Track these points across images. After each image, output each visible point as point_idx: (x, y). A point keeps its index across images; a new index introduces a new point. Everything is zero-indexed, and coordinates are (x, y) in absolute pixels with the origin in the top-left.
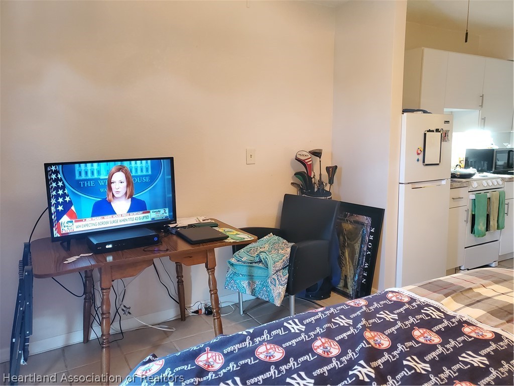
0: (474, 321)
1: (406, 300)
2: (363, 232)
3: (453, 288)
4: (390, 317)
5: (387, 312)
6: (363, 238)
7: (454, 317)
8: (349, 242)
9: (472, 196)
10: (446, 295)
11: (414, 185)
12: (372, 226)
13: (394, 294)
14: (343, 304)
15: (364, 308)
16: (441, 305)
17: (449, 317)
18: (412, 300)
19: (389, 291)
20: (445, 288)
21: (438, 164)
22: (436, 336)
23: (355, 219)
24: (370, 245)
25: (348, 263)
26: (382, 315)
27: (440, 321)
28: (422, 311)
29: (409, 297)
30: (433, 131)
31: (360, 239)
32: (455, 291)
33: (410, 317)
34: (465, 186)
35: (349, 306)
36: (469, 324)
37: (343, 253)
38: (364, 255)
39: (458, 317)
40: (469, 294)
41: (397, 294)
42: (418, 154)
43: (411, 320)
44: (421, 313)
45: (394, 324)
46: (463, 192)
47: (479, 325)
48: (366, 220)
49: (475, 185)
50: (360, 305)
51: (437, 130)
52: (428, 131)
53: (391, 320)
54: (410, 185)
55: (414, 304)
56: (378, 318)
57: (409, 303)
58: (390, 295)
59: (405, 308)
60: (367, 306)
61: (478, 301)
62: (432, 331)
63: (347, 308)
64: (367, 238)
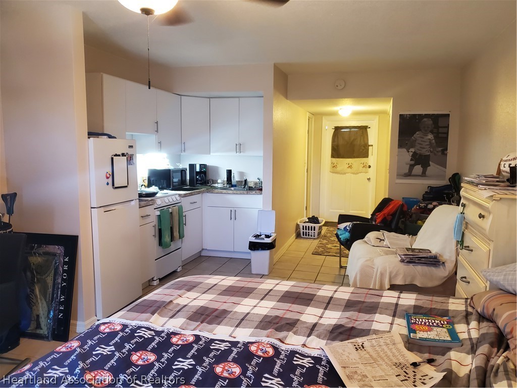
0: (178, 330)
1: (119, 328)
2: (56, 263)
3: (157, 305)
4: (106, 350)
5: (103, 346)
6: (56, 269)
7: (163, 332)
8: (39, 277)
9: (158, 213)
10: (153, 313)
11: (106, 208)
12: (65, 256)
13: (106, 325)
14: (53, 353)
15: (78, 350)
16: (150, 324)
17: (158, 333)
18: (125, 326)
19: (101, 324)
20: (151, 307)
21: (126, 187)
22: (152, 355)
23: (44, 251)
24: (65, 276)
25: (39, 301)
26: (99, 350)
27: (152, 340)
28: (136, 335)
29: (120, 324)
30: (119, 155)
31: (53, 271)
32: (159, 307)
33: (126, 344)
34: (151, 204)
35: (61, 352)
36: (175, 334)
37: (33, 291)
38: (59, 288)
39: (166, 331)
40: (171, 307)
41: (109, 324)
42: (108, 178)
43: (127, 346)
44: (135, 337)
45: (112, 355)
46: (149, 210)
47: (183, 332)
48: (58, 250)
49: (159, 202)
50: (73, 348)
51: (123, 155)
52: (115, 156)
53: (109, 353)
54: (102, 208)
55: (127, 330)
56: (95, 355)
57: (122, 330)
58: (102, 328)
59: (119, 336)
60: (81, 347)
61: (179, 311)
62: (148, 351)
63: (58, 356)
64: (61, 269)
